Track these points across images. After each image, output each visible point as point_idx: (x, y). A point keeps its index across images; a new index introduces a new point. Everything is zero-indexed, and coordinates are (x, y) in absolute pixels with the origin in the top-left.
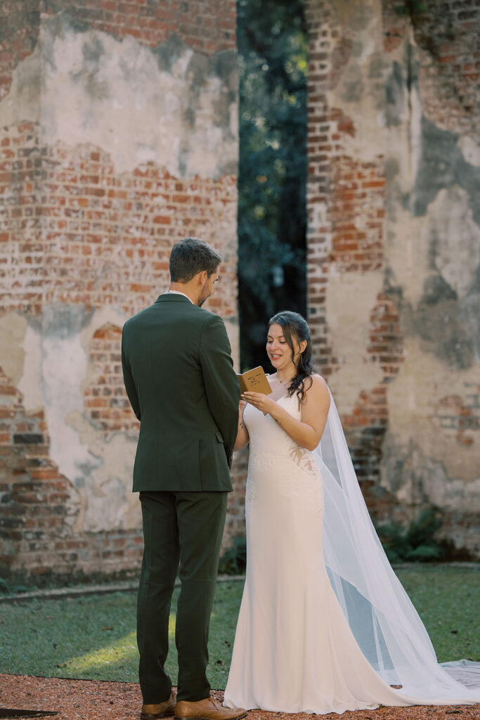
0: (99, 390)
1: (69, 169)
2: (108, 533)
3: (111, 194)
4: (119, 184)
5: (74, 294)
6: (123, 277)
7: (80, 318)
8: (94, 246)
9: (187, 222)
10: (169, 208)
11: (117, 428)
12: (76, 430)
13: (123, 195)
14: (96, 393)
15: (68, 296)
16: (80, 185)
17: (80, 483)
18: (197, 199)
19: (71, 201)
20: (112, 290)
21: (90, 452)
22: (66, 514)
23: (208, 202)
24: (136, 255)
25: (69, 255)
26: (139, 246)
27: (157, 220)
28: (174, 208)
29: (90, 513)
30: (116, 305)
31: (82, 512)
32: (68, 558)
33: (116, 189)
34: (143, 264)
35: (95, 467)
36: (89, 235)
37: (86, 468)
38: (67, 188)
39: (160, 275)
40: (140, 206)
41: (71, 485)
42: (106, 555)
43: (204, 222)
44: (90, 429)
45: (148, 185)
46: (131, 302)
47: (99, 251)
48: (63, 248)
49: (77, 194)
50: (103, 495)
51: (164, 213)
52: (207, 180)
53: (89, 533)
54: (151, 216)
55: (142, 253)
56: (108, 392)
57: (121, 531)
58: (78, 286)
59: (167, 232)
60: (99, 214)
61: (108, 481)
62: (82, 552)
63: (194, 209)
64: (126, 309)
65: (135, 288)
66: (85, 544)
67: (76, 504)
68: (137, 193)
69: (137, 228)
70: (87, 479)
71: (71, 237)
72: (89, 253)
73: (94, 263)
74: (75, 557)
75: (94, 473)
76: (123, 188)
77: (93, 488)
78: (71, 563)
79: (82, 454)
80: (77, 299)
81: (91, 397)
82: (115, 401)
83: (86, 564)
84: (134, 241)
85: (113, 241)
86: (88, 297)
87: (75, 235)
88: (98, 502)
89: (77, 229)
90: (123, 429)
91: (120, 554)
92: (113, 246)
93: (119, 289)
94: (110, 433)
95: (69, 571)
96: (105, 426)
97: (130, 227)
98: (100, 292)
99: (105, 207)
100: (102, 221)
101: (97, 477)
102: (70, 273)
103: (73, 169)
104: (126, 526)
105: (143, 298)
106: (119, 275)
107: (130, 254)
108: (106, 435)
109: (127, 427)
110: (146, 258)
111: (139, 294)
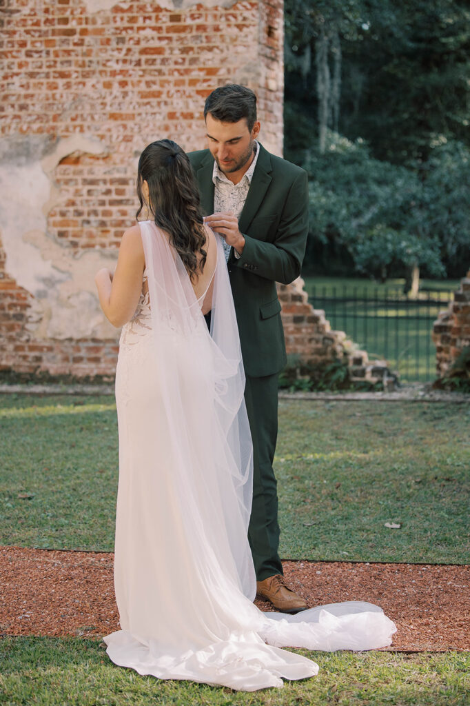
0: (68, 211)
1: (30, 15)
2: (79, 341)
3: (84, 32)
4: (94, 22)
5: (35, 126)
6: (99, 107)
7: (42, 147)
8: (61, 82)
9: (185, 50)
10: (160, 39)
11: (89, 246)
12: (36, 247)
13: (99, 32)
14: (63, 214)
15: (29, 128)
16: (43, 28)
17: (41, 295)
18: (201, 28)
19: (33, 43)
20: (84, 120)
21: (54, 267)
22: (27, 322)
23: (217, 29)
24: (116, 86)
25: (31, 91)
26: (119, 78)
27: (144, 51)
28: (170, 39)
29: (54, 322)
30: (88, 134)
31: (45, 320)
32: (30, 359)
33: (90, 27)
34: (125, 94)
35: (60, 281)
36: (55, 72)
37: (50, 282)
38: (28, 32)
39: (148, 103)
40: (121, 40)
41: (32, 296)
42: (78, 360)
43: (210, 49)
44: (55, 246)
45: (133, 20)
46: (109, 130)
47: (68, 86)
48: (22, 86)
49: (40, 36)
50: (72, 307)
51: (155, 44)
52: (216, 8)
53: (54, 340)
54: (137, 49)
55: (123, 84)
56: (79, 213)
57: (94, 340)
58: (39, 118)
59: (158, 62)
60: (68, 52)
61: (78, 295)
62: (46, 356)
63: (197, 38)
64: (102, 137)
65: (113, 116)
66: (50, 349)
67: (38, 313)
68: (117, 29)
69: (117, 61)
70: (50, 292)
71: (32, 75)
72: (56, 88)
73: (62, 96)
74: (38, 359)
75: (59, 287)
76: (99, 25)
77: (58, 299)
78: (35, 364)
79: (46, 269)
80: (40, 131)
81: (58, 218)
82: (88, 222)
83: (53, 366)
84: (114, 74)
85: (86, 75)
86: (53, 128)
87: (38, 73)
88: (65, 313)
89: (40, 67)
90: (98, 247)
91: (97, 360)
92: (86, 80)
93: (93, 118)
94: (81, 251)
95: (32, 371)
96: (75, 244)
97: (108, 61)
98: (69, 122)
99: (75, 44)
100: (73, 58)
101: (63, 290)
102: (31, 108)
103: (35, 14)
104: (100, 336)
105: (125, 127)
106: (93, 106)
107: (108, 85)
108: (76, 253)
109: (103, 246)
110: (129, 88)
111: (119, 122)
